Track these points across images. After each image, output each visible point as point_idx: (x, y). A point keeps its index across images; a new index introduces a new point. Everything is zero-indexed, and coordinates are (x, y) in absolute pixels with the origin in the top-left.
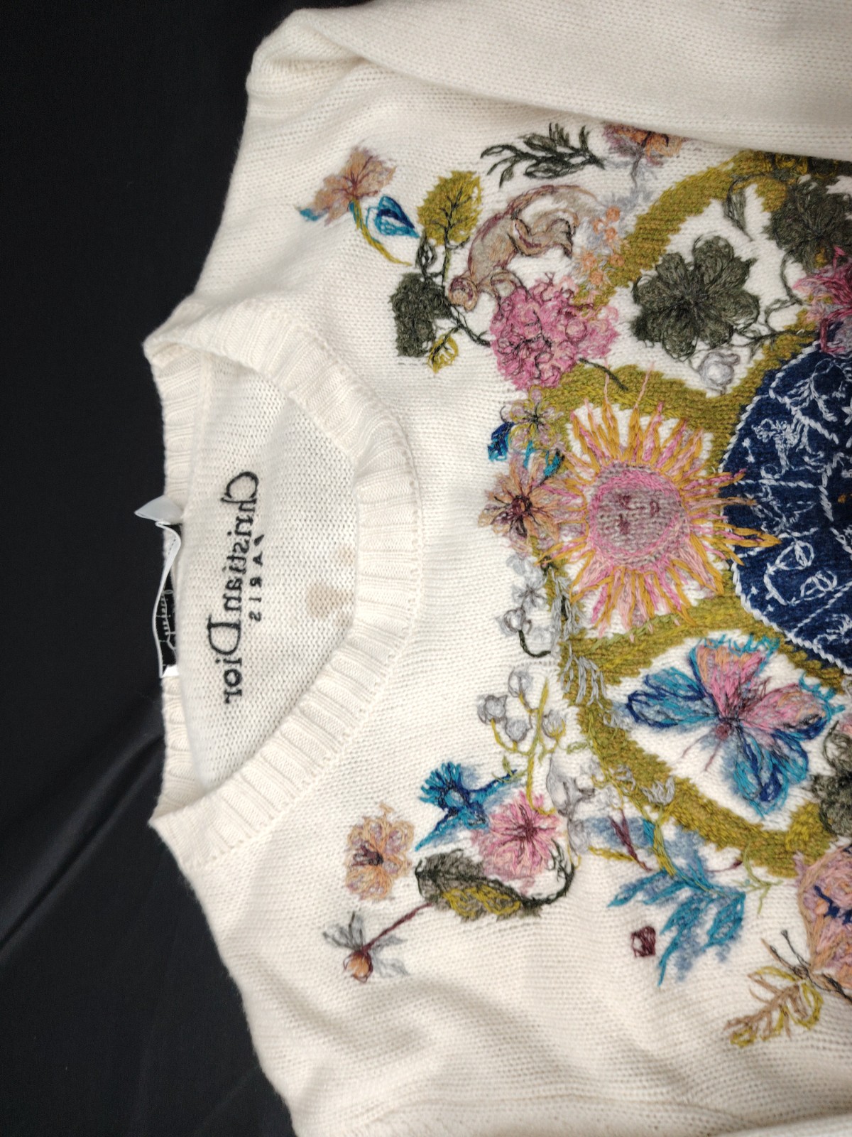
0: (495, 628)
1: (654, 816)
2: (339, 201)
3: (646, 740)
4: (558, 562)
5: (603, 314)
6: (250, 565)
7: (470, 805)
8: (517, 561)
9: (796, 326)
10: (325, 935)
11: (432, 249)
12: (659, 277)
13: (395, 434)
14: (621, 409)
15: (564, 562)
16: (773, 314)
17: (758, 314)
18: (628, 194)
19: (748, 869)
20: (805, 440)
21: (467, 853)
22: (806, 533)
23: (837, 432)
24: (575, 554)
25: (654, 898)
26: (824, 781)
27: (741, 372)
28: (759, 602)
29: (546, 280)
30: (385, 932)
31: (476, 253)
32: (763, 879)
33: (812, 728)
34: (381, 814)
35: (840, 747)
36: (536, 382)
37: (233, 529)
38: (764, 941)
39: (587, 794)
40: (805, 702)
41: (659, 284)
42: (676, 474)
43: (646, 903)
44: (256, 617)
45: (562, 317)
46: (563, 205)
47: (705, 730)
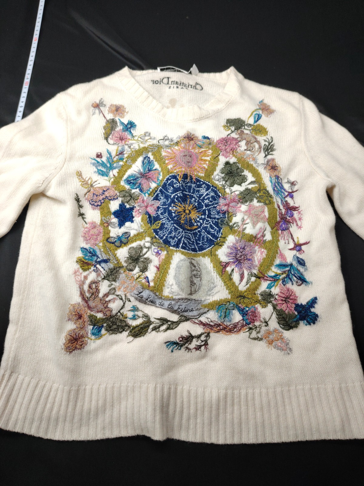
0: (165, 135)
1: (124, 160)
2: (261, 107)
3: (140, 159)
4: (178, 144)
5: (231, 156)
6: (181, 87)
7: (127, 129)
8: (179, 137)
9: (226, 193)
10: (102, 99)
11: (250, 127)
12: (239, 168)
13: (208, 115)
14: (210, 158)
15: (178, 146)
16: (229, 189)
17: (230, 187)
18: (258, 162)
19: (113, 178)
20: (202, 193)
21: (117, 128)
22: (181, 187)
23: (203, 199)
24: (180, 147)
25: (108, 159)
26: (130, 191)
27: (217, 182)
28: (168, 179)
29: (240, 146)
30: (102, 112)
31: (249, 135)
32: (111, 180)
33: (141, 190)
34: (126, 111)
35: (137, 194)
36: (218, 144)
37: (190, 84)
38: (98, 180)
39: (130, 147)
40: (147, 188)
41: (237, 168)
42: (196, 168)
43: (107, 157)
44: (170, 87)
45: (231, 148)
46: (256, 149)
47: (142, 171)
